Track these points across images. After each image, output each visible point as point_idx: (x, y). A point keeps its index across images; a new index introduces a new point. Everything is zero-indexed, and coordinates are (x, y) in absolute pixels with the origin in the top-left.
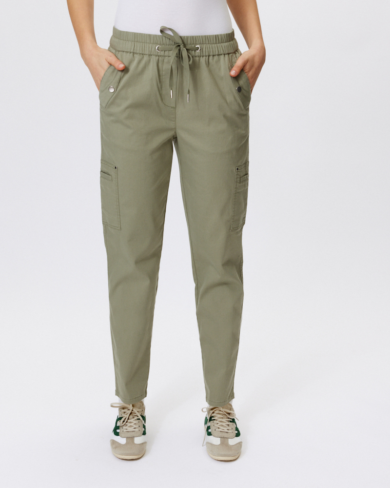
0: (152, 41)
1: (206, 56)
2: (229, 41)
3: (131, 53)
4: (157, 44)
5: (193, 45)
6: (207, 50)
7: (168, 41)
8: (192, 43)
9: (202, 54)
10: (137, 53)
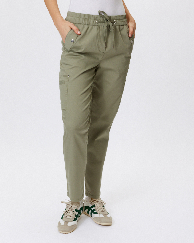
0: (94, 18)
3: (82, 24)
4: (96, 20)
5: (113, 20)
6: (119, 23)
7: (102, 18)
9: (117, 25)
10: (86, 24)
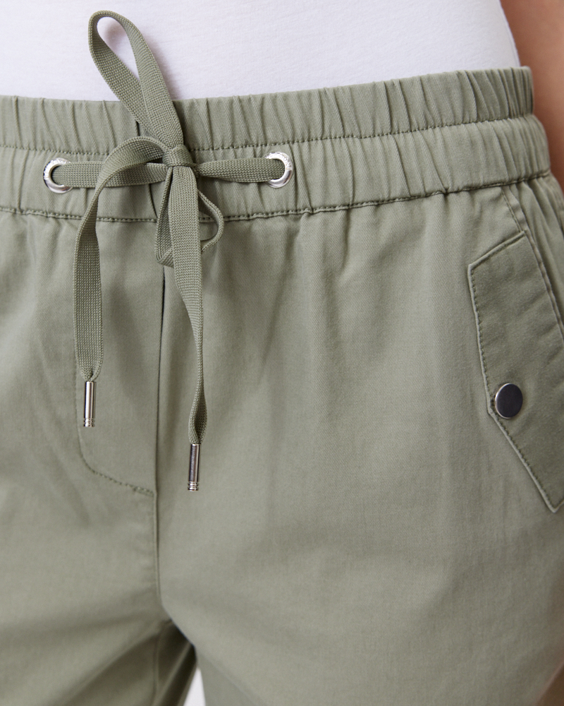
1: (332, 209)
2: (479, 120)
4: (52, 149)
5: (248, 154)
6: (333, 174)
8: (240, 140)
9: (303, 200)
